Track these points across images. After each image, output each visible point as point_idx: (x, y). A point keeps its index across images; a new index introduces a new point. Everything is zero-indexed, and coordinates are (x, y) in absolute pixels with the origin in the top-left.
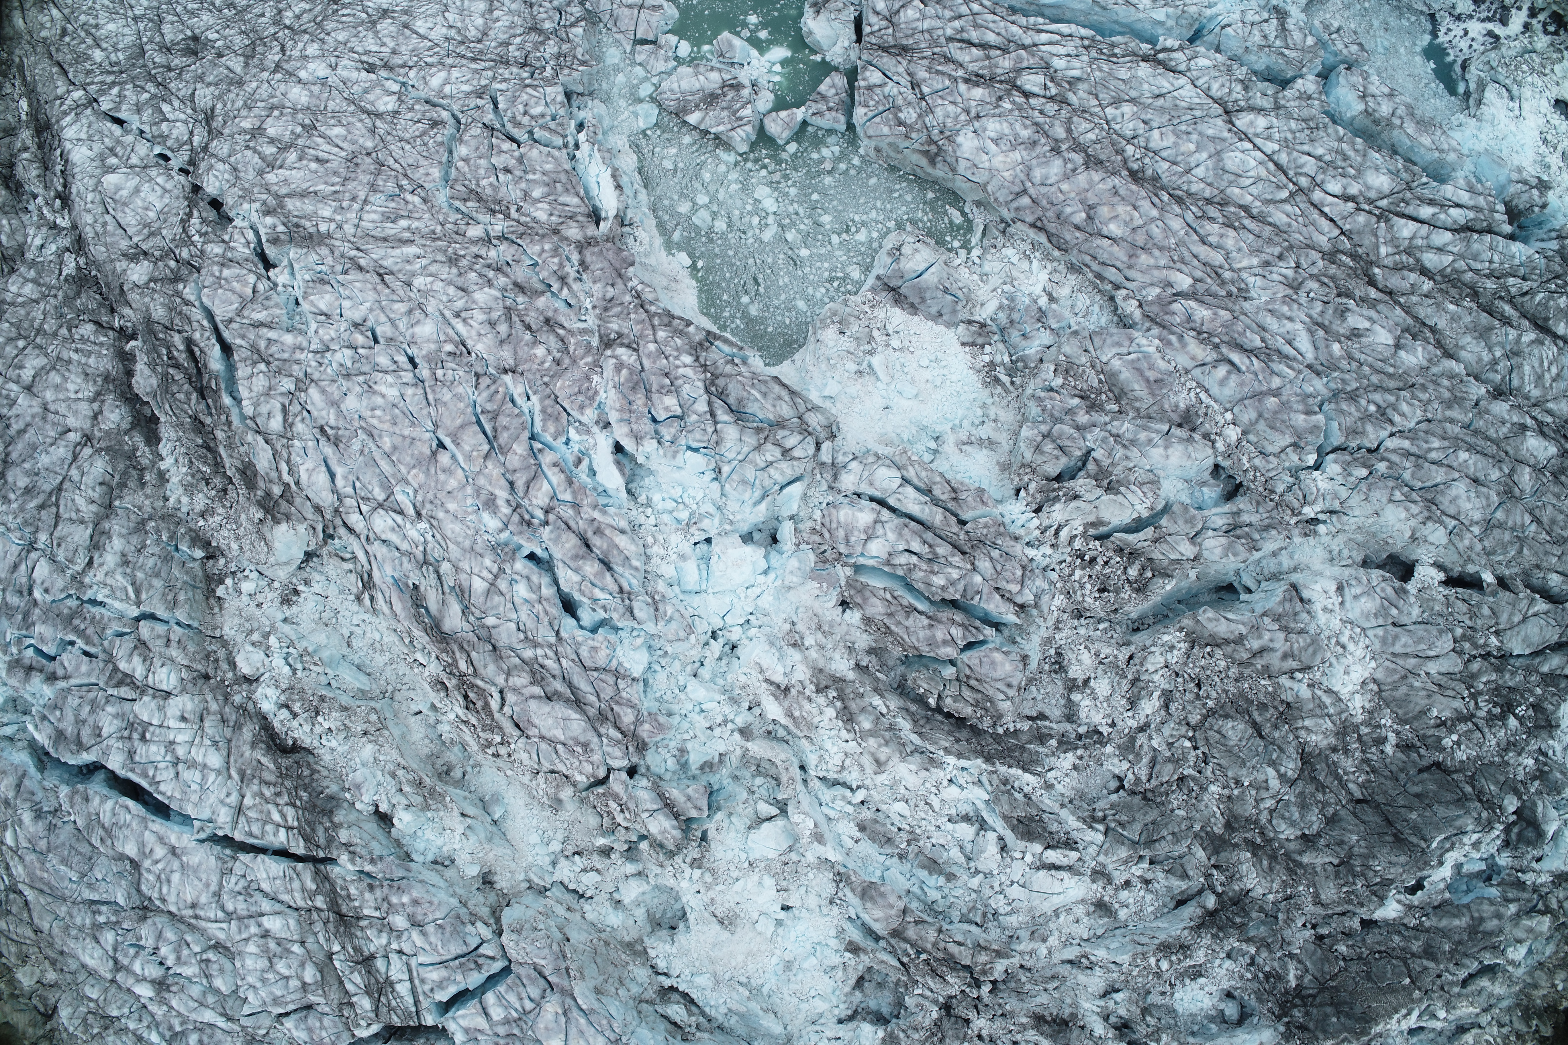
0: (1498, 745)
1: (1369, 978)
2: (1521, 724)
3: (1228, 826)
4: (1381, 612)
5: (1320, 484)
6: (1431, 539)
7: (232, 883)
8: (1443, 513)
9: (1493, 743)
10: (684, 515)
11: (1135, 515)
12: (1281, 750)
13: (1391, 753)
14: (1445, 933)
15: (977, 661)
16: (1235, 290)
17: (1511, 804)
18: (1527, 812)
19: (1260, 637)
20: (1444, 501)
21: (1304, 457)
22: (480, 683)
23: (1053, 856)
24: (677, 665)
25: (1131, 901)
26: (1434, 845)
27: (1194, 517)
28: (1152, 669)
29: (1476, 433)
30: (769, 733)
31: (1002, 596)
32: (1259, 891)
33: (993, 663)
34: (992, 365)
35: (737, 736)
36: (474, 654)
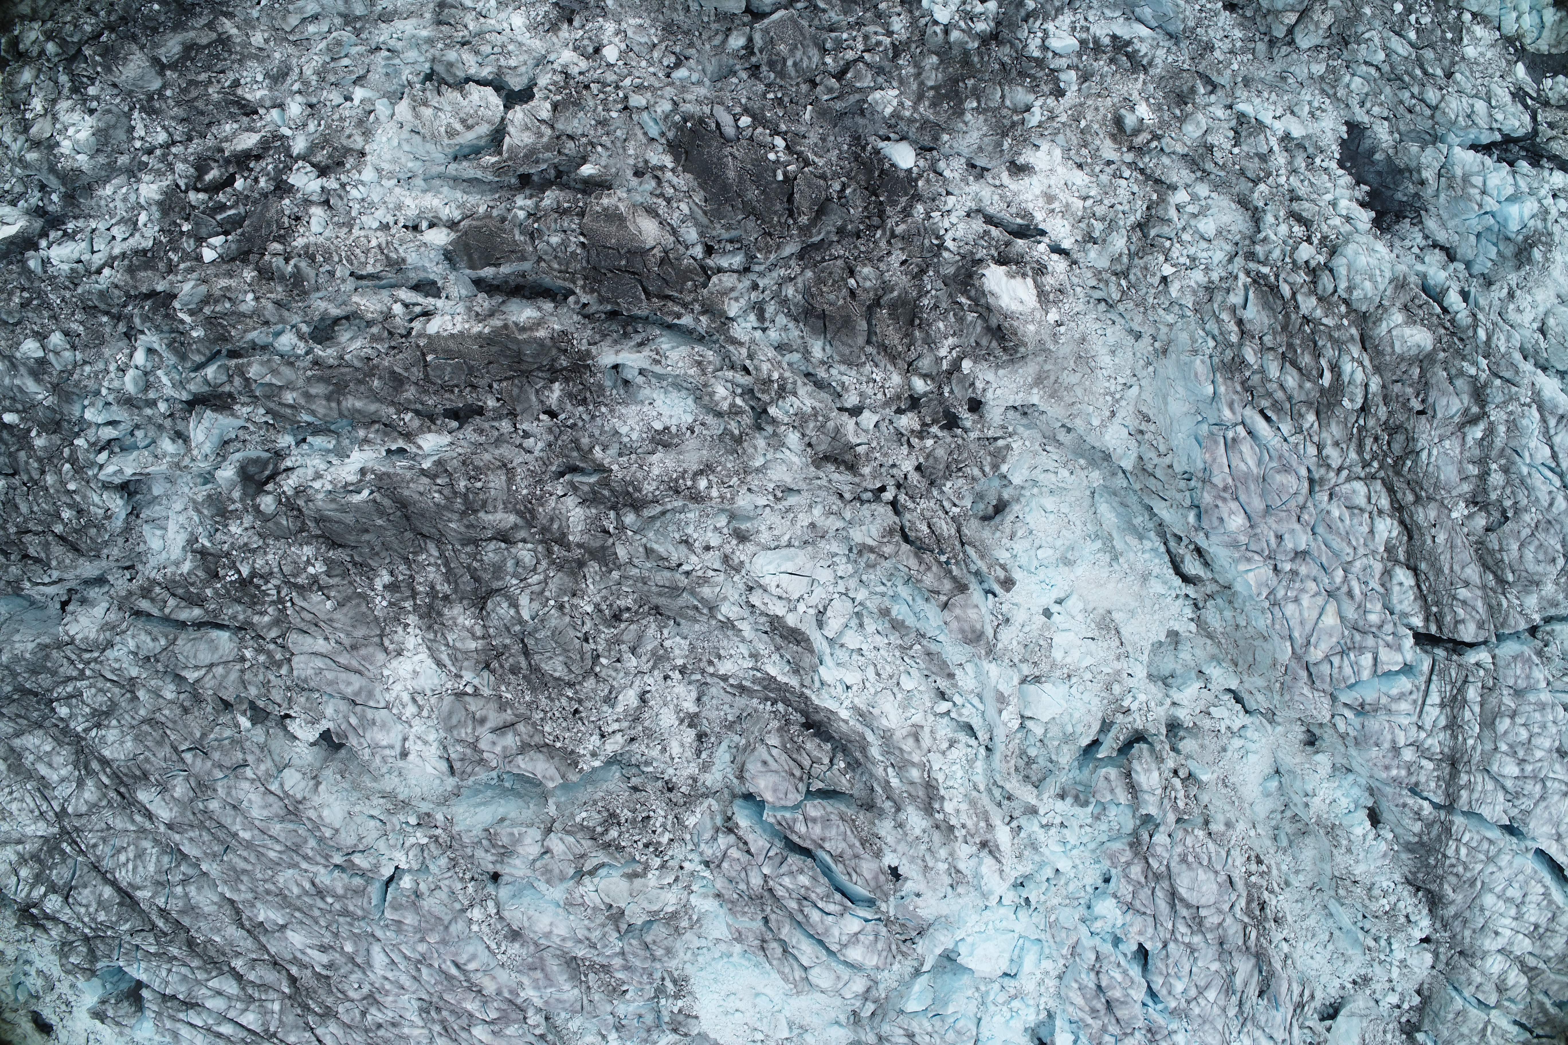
0: (265, 553)
1: (471, 369)
2: (234, 563)
3: (581, 564)
4: (368, 723)
5: (404, 858)
6: (299, 776)
7: (1526, 803)
8: (281, 799)
9: (270, 557)
10: (1015, 1004)
11: (596, 880)
12: (508, 629)
13: (384, 572)
14: (375, 397)
15: (789, 796)
16: (433, 1013)
17: (267, 503)
18: (251, 491)
19: (505, 748)
20: (277, 807)
21: (414, 885)
22: (1246, 920)
23: (778, 609)
24: (1071, 887)
25: (709, 534)
26: (366, 492)
27: (543, 874)
28: (619, 736)
29: (221, 842)
30: (1009, 798)
31: (746, 843)
32: (571, 501)
33: (775, 790)
34: (677, 997)
35: (1042, 812)
36: (1240, 943)
